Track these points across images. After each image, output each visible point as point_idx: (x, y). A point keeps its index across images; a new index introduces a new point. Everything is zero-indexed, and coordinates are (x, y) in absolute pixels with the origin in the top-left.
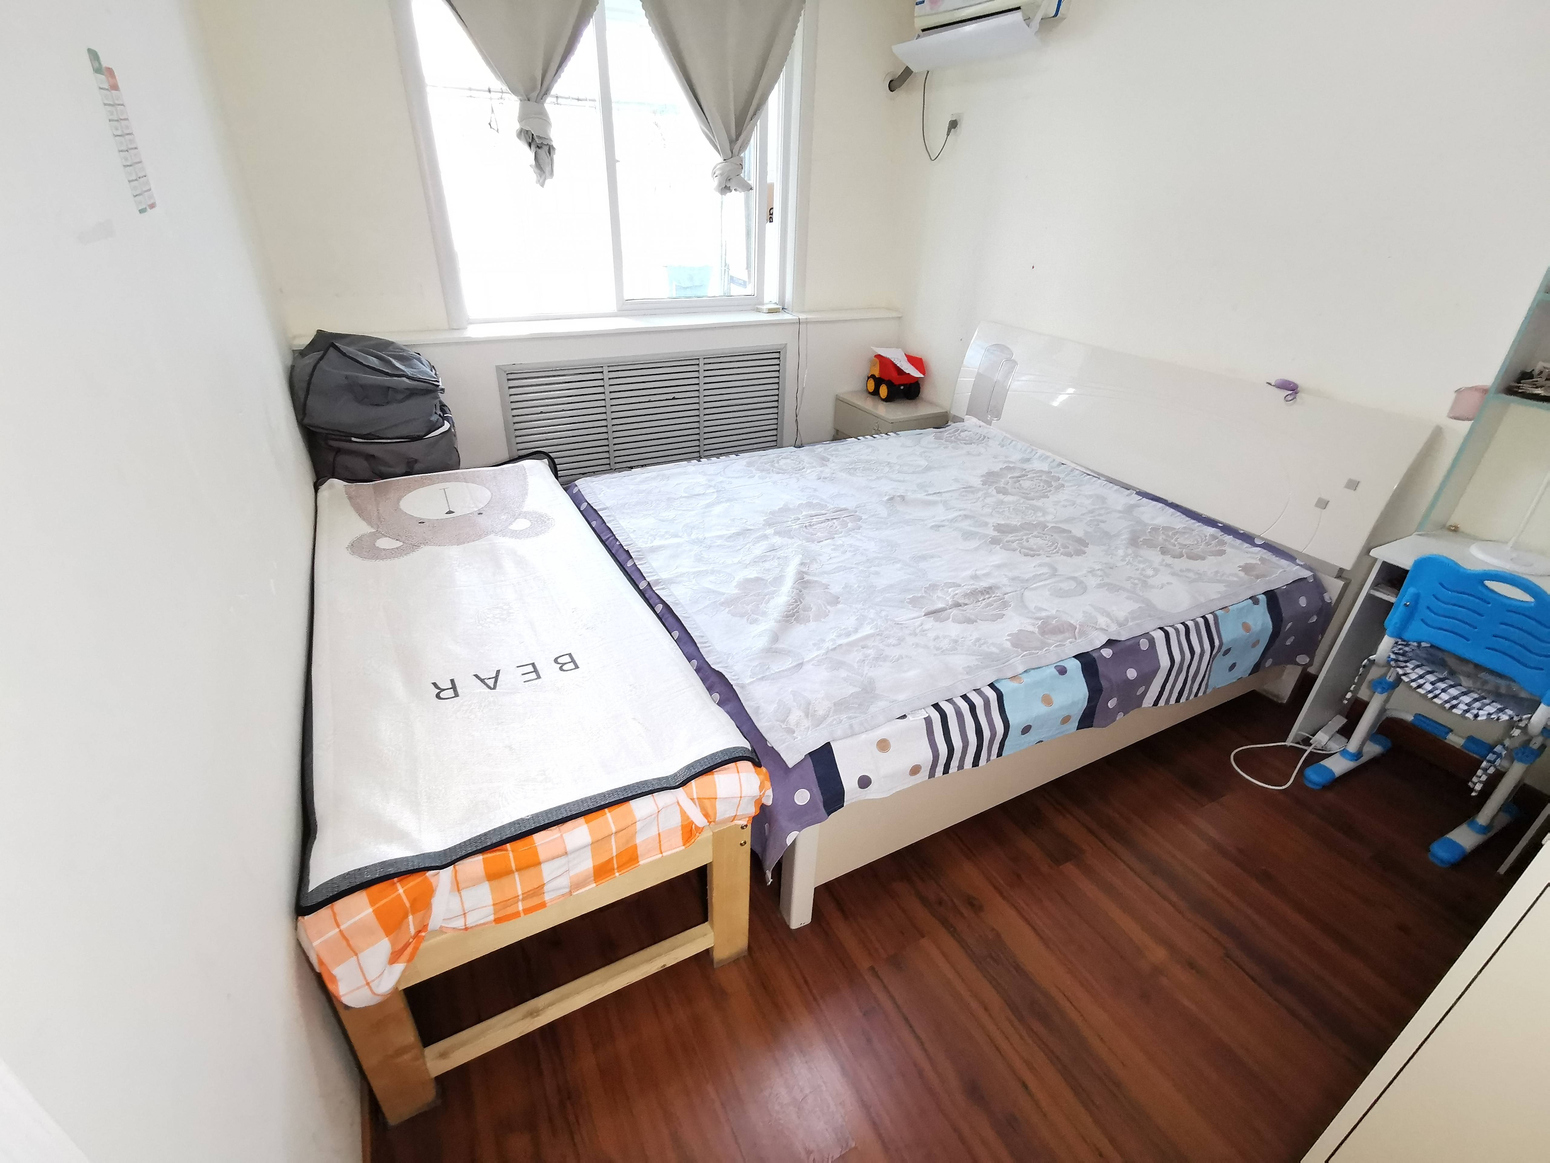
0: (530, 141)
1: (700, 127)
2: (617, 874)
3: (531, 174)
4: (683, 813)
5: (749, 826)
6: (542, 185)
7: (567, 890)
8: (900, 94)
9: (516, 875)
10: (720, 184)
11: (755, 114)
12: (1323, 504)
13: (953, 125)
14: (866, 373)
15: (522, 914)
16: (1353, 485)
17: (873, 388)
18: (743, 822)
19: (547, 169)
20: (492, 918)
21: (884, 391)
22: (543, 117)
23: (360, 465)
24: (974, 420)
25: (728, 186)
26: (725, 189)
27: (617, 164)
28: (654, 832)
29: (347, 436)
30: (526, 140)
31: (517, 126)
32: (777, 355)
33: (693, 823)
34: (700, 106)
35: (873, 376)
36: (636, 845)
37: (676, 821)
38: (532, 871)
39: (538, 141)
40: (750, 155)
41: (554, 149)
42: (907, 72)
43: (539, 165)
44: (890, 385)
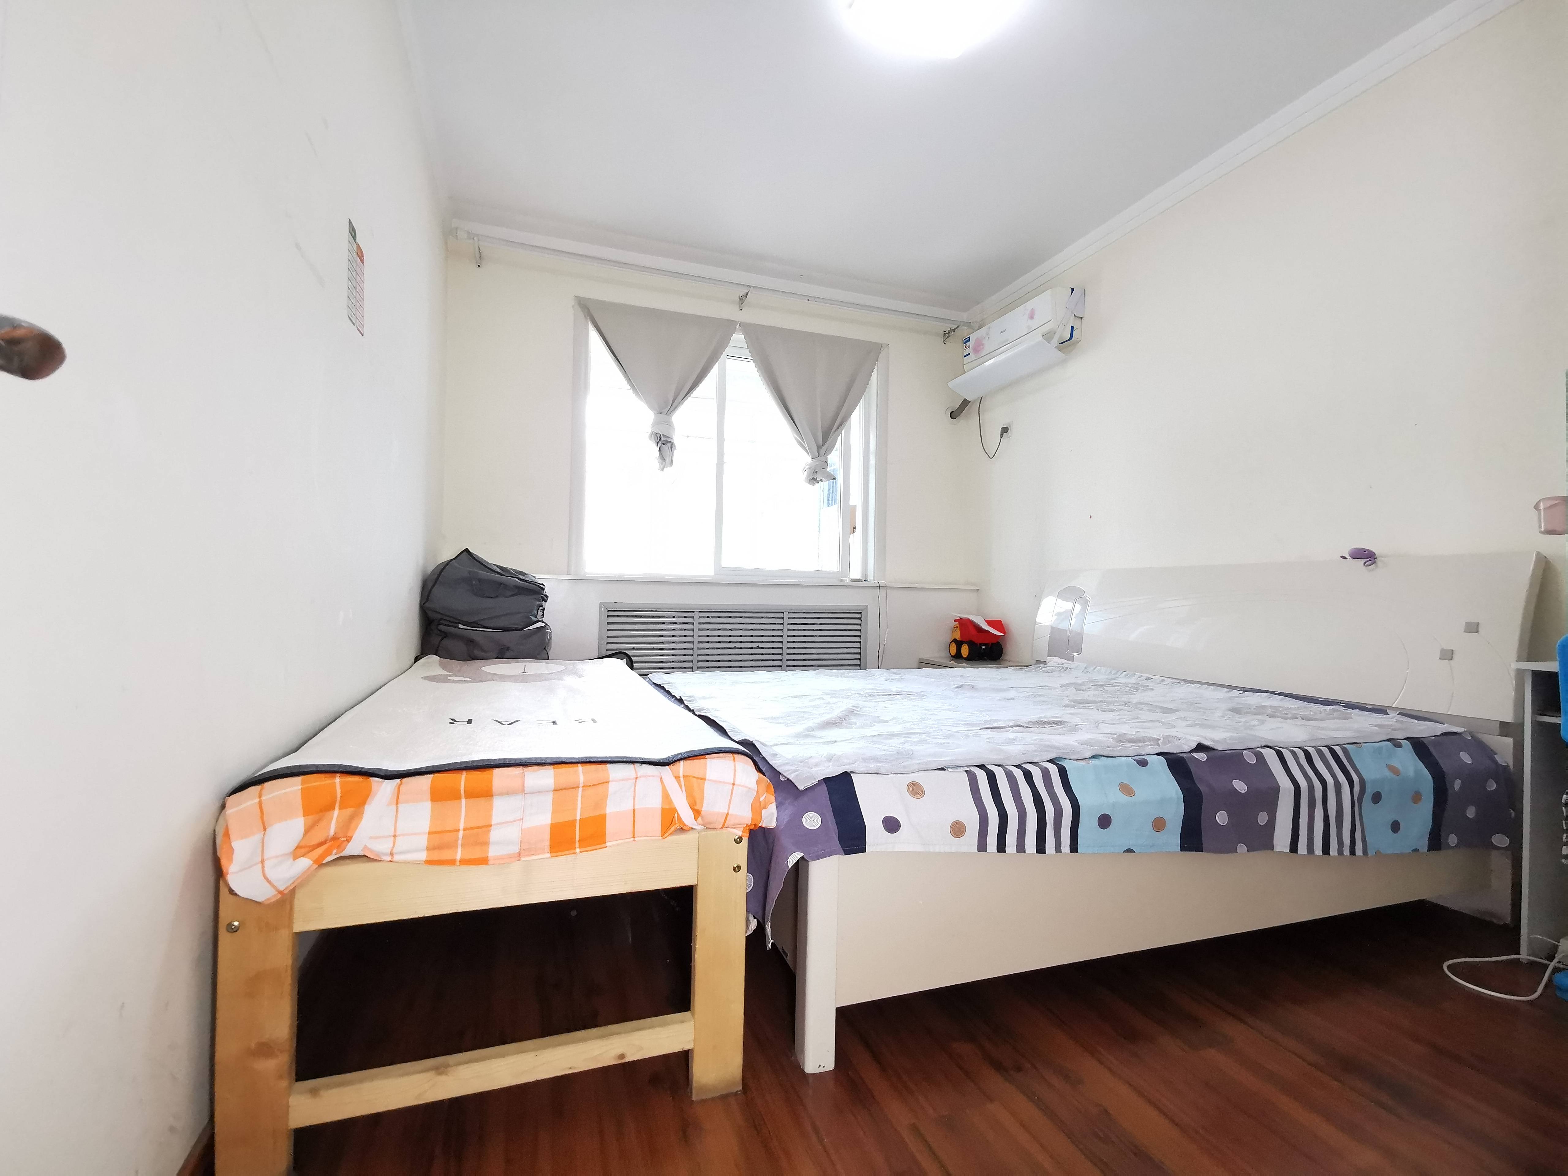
0: (658, 441)
1: (794, 436)
2: (578, 850)
3: (655, 462)
4: (666, 796)
5: (745, 841)
6: (662, 470)
7: (515, 849)
8: (960, 422)
9: (463, 801)
10: (808, 475)
11: (838, 428)
12: (1448, 655)
13: (1005, 430)
14: (948, 638)
15: (458, 863)
16: (1473, 628)
17: (955, 651)
18: (738, 833)
19: (668, 460)
20: (423, 856)
21: (965, 650)
22: (669, 424)
23: (459, 646)
24: (1056, 659)
25: (815, 478)
26: (813, 480)
27: (724, 464)
28: (628, 806)
29: (456, 622)
30: (655, 439)
31: (650, 431)
32: (858, 616)
33: (676, 811)
34: (794, 421)
35: (955, 641)
36: (606, 814)
37: (655, 802)
38: (482, 801)
39: (663, 439)
40: (834, 458)
41: (675, 446)
42: (965, 403)
43: (662, 457)
44: (971, 644)
